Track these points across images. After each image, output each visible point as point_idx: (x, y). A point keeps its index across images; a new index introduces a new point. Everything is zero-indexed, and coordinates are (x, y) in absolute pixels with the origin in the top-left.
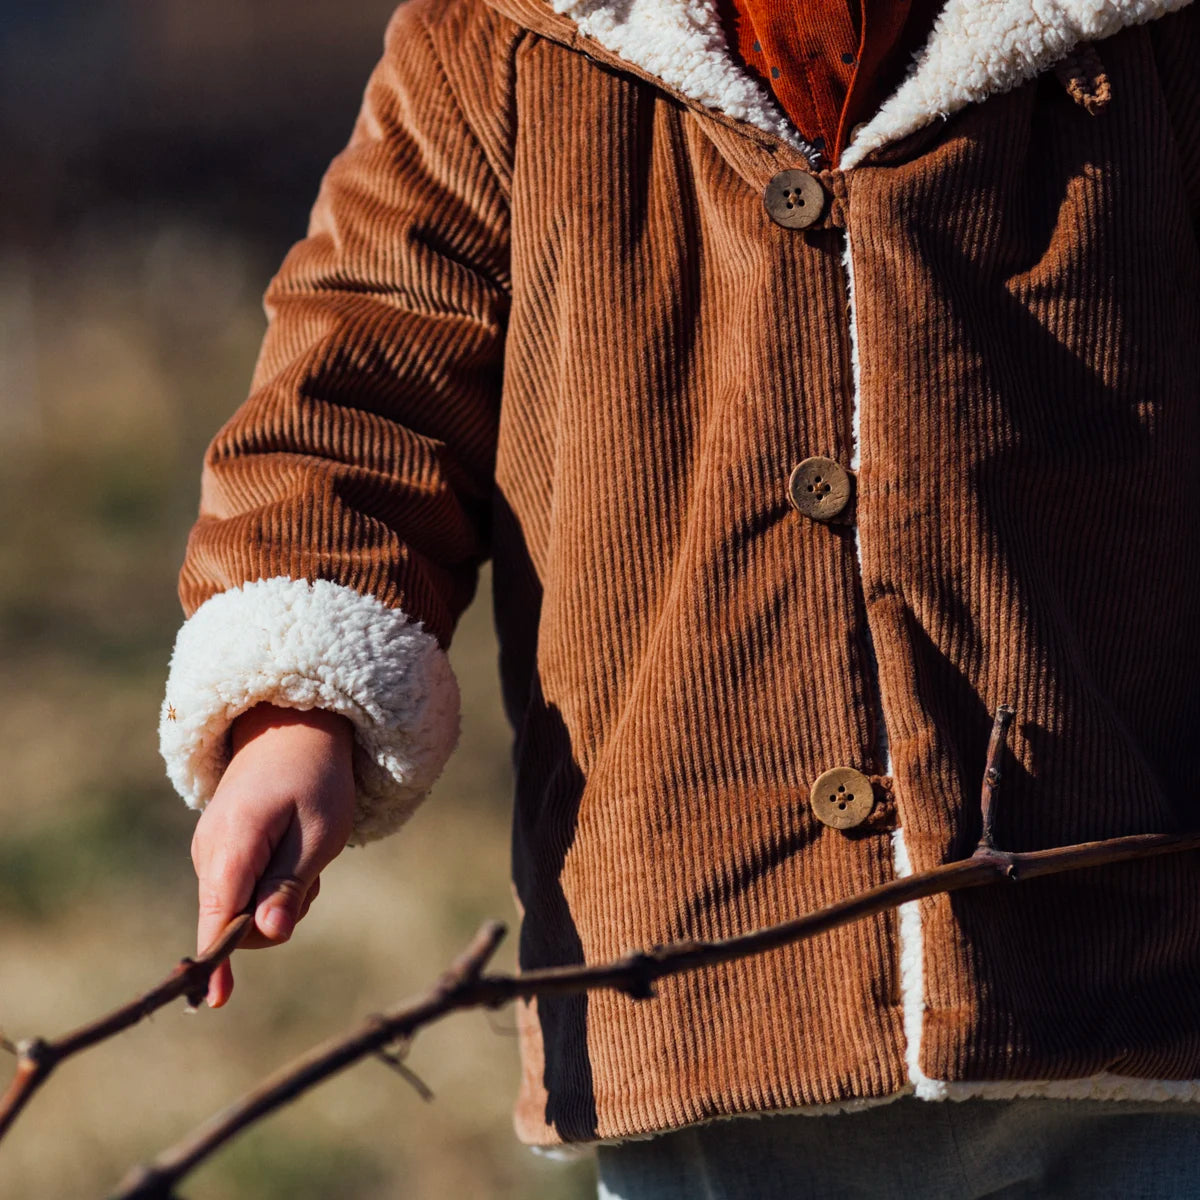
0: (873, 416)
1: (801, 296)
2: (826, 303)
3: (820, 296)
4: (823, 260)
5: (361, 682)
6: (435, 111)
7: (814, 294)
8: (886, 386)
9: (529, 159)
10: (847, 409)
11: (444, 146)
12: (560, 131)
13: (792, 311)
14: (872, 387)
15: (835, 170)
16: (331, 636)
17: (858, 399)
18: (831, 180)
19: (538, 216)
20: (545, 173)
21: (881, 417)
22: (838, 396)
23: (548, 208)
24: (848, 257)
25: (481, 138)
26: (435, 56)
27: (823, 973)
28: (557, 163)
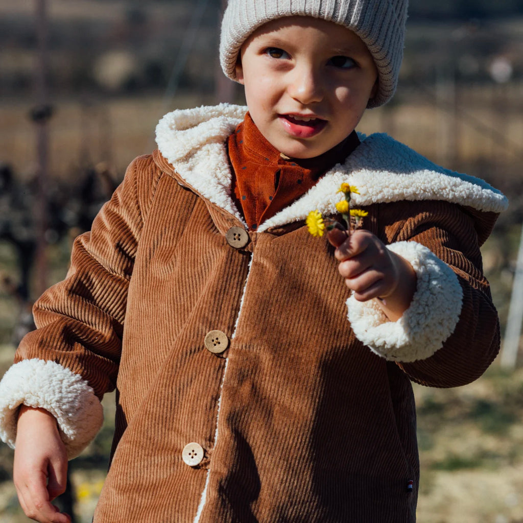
0: (243, 320)
1: (230, 273)
2: (238, 278)
3: (237, 275)
4: (242, 263)
5: (53, 400)
6: (129, 194)
7: (235, 273)
8: (251, 310)
9: (151, 217)
10: (236, 316)
11: (128, 207)
12: (164, 209)
13: (226, 277)
14: (245, 309)
15: (255, 232)
16: (47, 382)
17: (240, 313)
18: (252, 234)
19: (148, 239)
20: (155, 223)
21: (246, 321)
22: (233, 312)
23: (153, 236)
24: (251, 264)
25: (141, 207)
26: (135, 175)
27: (171, 517)
28: (160, 221)
